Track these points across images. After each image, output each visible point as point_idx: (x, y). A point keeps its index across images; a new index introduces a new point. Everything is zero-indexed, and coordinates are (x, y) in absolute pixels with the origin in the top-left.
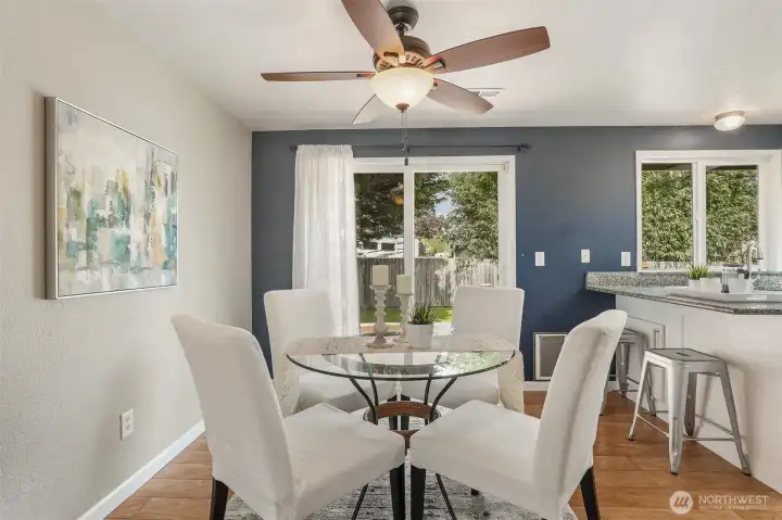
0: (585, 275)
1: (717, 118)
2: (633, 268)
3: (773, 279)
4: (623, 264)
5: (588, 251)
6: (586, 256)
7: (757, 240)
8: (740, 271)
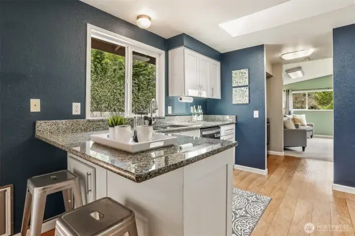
0: (34, 124)
1: (138, 17)
2: (83, 115)
3: (160, 120)
4: (74, 113)
5: (39, 100)
6: (35, 105)
7: (155, 98)
8: (146, 118)
